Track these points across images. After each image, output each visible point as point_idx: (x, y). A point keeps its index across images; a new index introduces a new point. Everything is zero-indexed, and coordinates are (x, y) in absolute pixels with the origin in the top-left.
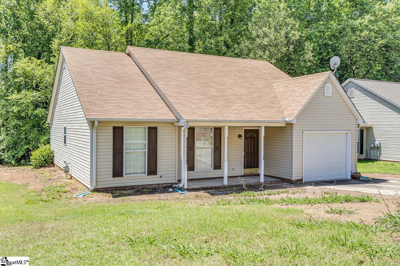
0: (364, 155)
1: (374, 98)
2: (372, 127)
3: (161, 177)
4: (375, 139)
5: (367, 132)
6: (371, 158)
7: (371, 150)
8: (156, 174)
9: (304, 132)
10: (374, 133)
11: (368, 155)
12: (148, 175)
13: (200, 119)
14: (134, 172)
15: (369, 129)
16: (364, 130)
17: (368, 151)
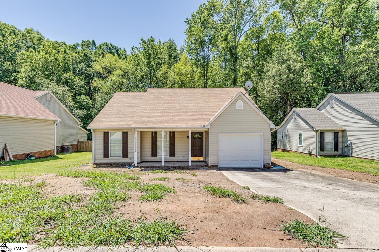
0: (339, 152)
1: (347, 107)
2: (346, 130)
3: (130, 159)
4: (348, 139)
5: (342, 134)
6: (346, 155)
7: (345, 148)
8: (127, 157)
9: (218, 134)
10: (348, 135)
11: (344, 152)
12: (123, 157)
13: (142, 127)
14: (116, 155)
15: (344, 132)
16: (339, 132)
17: (344, 149)
